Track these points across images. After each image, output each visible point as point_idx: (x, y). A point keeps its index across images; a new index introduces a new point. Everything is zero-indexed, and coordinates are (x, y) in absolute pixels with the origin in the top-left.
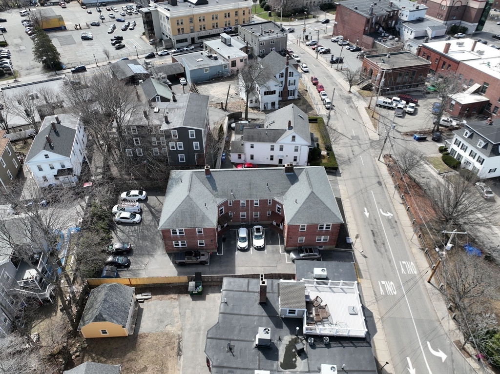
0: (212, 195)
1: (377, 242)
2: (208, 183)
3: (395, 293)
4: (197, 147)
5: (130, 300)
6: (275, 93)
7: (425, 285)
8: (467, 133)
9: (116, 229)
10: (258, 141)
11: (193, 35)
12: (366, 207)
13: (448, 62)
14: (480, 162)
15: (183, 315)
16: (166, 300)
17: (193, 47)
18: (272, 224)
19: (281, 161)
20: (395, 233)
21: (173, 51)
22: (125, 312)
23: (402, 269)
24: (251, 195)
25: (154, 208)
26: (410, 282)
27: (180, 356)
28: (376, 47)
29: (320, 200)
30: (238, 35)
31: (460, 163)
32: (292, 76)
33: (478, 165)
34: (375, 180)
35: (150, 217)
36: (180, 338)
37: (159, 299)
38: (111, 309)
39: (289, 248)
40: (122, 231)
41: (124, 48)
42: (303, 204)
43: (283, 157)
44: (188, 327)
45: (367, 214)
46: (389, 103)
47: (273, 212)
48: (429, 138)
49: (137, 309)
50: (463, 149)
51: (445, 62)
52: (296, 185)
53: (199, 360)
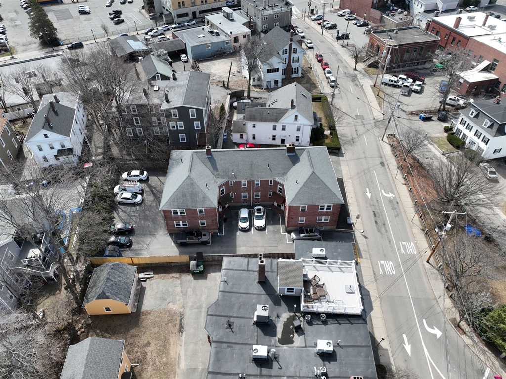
0: (213, 176)
1: (378, 222)
2: (209, 163)
3: (394, 273)
4: (197, 127)
5: (133, 279)
6: (278, 71)
7: (424, 265)
8: (473, 112)
9: (117, 210)
10: (259, 121)
11: (194, 9)
12: (368, 188)
13: (458, 38)
14: (485, 142)
15: (185, 294)
16: (168, 278)
17: (194, 22)
18: (273, 204)
19: (283, 141)
20: (396, 214)
21: (174, 26)
22: (128, 290)
23: (402, 250)
24: (252, 176)
25: (155, 188)
26: (409, 262)
27: (182, 332)
28: (384, 22)
29: (321, 180)
30: (240, 9)
31: (465, 143)
32: (296, 53)
33: (482, 145)
34: (378, 161)
35: (151, 198)
36: (182, 316)
37: (161, 278)
38: (114, 287)
39: (290, 228)
40: (124, 212)
41: (123, 23)
42: (304, 185)
43: (285, 137)
44: (190, 304)
45: (369, 195)
46: (395, 81)
47: (275, 193)
48: (435, 118)
49: (139, 287)
50: (469, 129)
51: (454, 38)
52: (298, 165)
53: (201, 336)
